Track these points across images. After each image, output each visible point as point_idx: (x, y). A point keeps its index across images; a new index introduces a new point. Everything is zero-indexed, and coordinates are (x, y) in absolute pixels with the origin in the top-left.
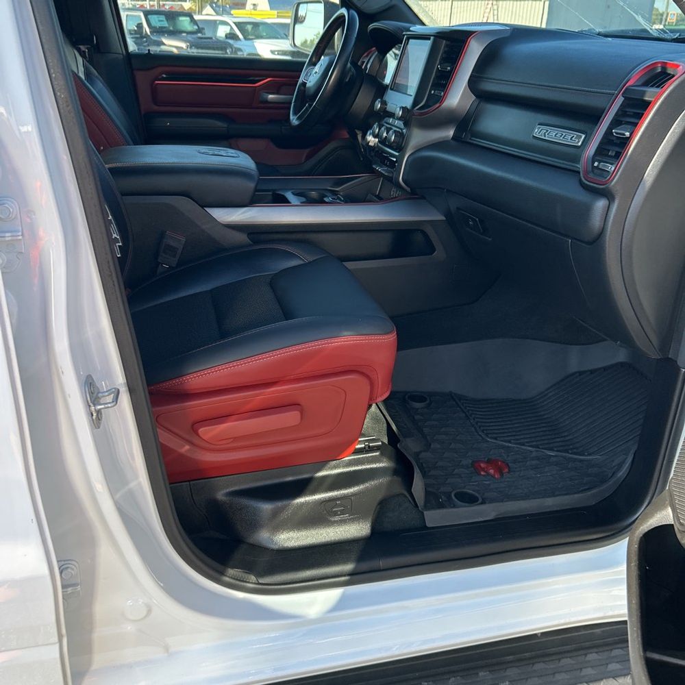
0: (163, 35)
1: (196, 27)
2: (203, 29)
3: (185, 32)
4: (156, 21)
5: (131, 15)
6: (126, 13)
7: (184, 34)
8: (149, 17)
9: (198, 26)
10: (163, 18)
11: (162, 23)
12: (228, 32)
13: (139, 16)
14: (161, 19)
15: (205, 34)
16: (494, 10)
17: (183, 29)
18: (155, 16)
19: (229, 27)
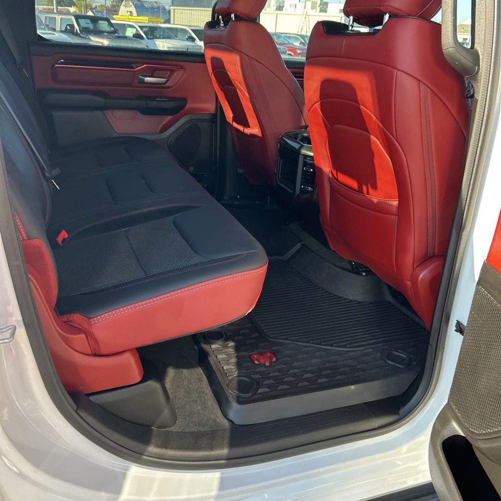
0: (90, 34)
1: (113, 29)
2: (118, 30)
3: (106, 32)
4: (83, 22)
5: (64, 18)
6: (60, 17)
7: (105, 34)
8: (79, 20)
9: (114, 28)
10: (88, 21)
11: (88, 25)
12: (135, 33)
13: (71, 19)
14: (88, 22)
15: (119, 34)
16: (306, 22)
17: (103, 29)
18: (83, 20)
19: (135, 30)
